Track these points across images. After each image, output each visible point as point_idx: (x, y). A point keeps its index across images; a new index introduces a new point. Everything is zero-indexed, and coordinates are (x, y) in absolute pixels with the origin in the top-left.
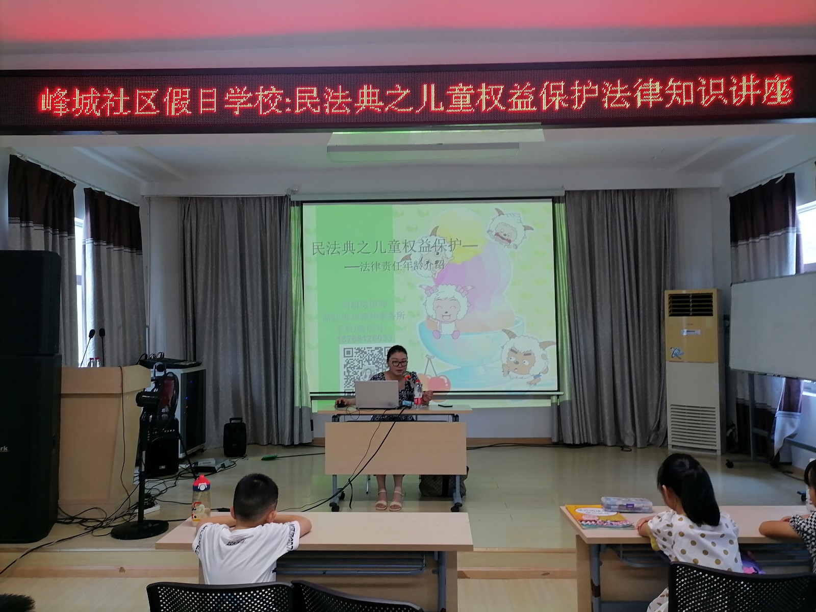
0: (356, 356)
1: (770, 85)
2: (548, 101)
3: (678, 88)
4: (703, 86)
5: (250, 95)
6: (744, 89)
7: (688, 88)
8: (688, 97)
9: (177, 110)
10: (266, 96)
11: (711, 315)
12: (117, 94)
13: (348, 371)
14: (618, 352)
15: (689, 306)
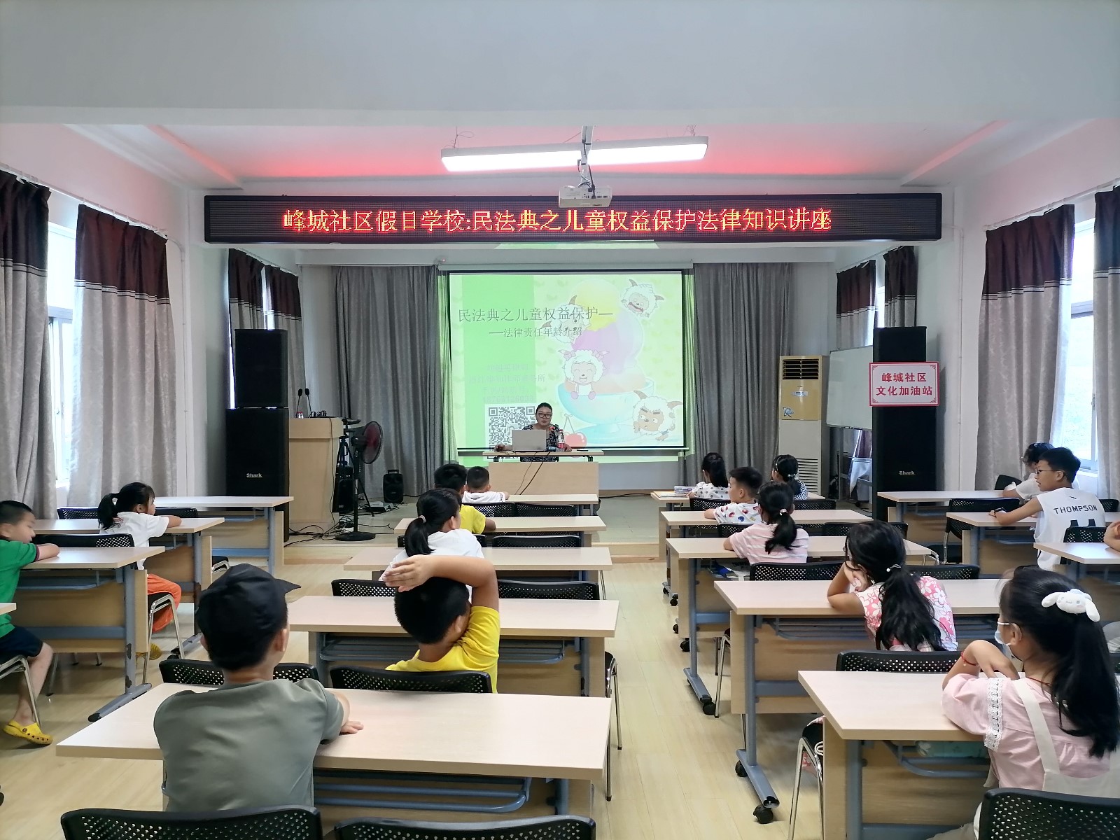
0: (500, 415)
1: (816, 215)
2: (659, 224)
3: (753, 216)
4: (771, 215)
5: (440, 217)
6: (799, 218)
7: (759, 216)
8: (759, 223)
9: (386, 227)
10: (452, 218)
11: (817, 378)
12: (341, 215)
13: (493, 429)
14: (739, 411)
15: (799, 370)
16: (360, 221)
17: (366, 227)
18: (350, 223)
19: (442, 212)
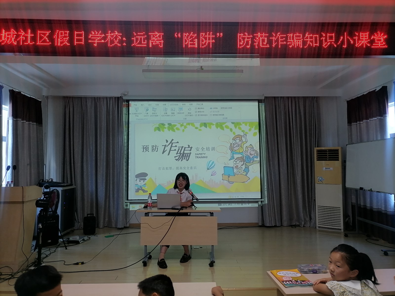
5: (103, 35)
9: (61, 43)
10: (112, 36)
11: (338, 160)
12: (26, 33)
15: (327, 156)
16: (41, 38)
17: (47, 42)
18: (34, 39)
19: (105, 32)
